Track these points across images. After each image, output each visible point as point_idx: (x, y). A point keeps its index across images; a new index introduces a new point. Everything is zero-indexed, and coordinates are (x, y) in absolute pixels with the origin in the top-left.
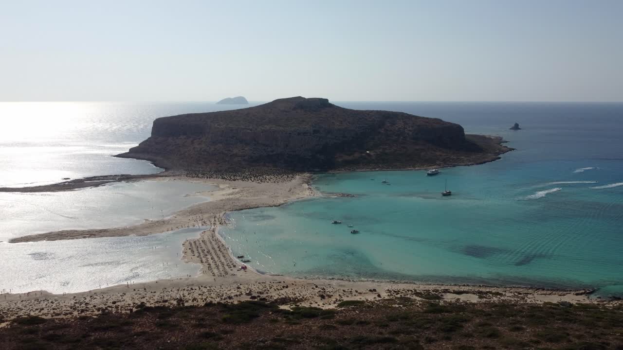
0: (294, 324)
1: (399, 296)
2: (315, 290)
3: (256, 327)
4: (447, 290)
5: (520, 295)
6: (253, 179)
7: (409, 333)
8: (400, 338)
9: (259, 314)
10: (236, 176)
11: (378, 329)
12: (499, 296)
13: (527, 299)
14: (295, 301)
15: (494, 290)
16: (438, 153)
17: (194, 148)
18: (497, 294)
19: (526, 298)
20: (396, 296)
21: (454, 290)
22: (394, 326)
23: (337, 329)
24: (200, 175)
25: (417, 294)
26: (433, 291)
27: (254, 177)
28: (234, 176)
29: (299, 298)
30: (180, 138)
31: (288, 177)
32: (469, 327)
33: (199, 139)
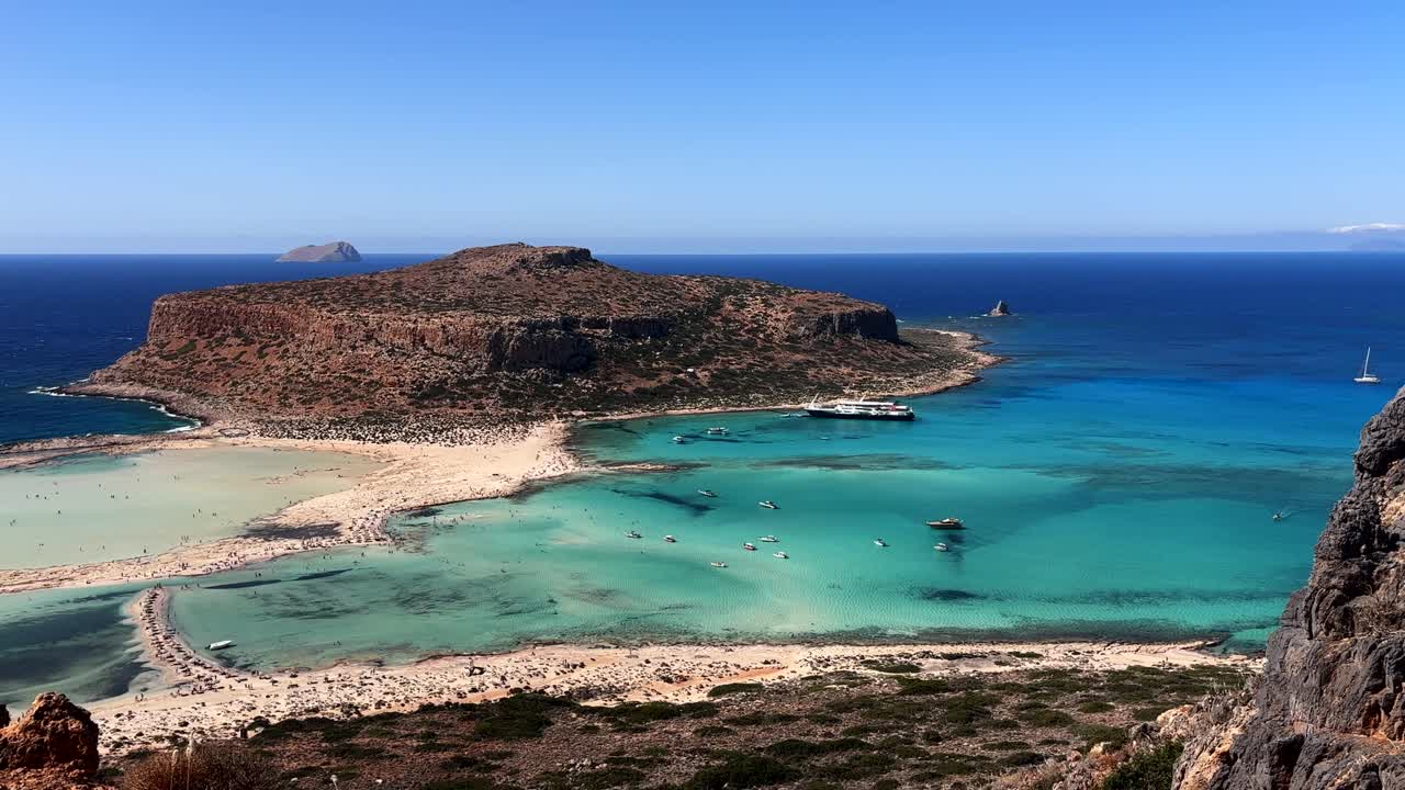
0: (637, 730)
1: (830, 669)
2: (647, 670)
3: (559, 743)
4: (928, 653)
5: (1075, 657)
6: (430, 439)
7: (887, 730)
8: (871, 739)
9: (552, 720)
10: (387, 431)
11: (820, 730)
12: (1035, 660)
13: (1094, 663)
14: (611, 692)
15: (1023, 649)
16: (844, 370)
17: (268, 368)
18: (1031, 656)
19: (1091, 661)
20: (825, 670)
21: (941, 653)
22: (850, 720)
23: (735, 733)
24: (295, 432)
25: (869, 664)
26: (900, 656)
27: (433, 433)
28: (383, 432)
29: (617, 686)
30: (225, 343)
31: (514, 431)
32: (1002, 713)
33: (280, 345)
